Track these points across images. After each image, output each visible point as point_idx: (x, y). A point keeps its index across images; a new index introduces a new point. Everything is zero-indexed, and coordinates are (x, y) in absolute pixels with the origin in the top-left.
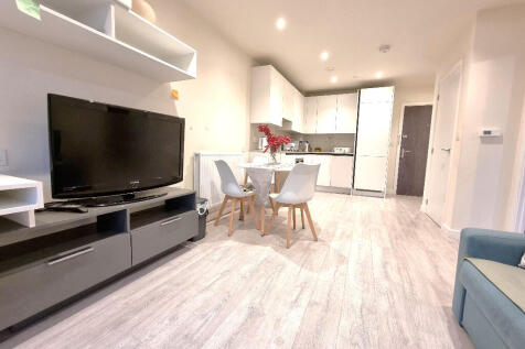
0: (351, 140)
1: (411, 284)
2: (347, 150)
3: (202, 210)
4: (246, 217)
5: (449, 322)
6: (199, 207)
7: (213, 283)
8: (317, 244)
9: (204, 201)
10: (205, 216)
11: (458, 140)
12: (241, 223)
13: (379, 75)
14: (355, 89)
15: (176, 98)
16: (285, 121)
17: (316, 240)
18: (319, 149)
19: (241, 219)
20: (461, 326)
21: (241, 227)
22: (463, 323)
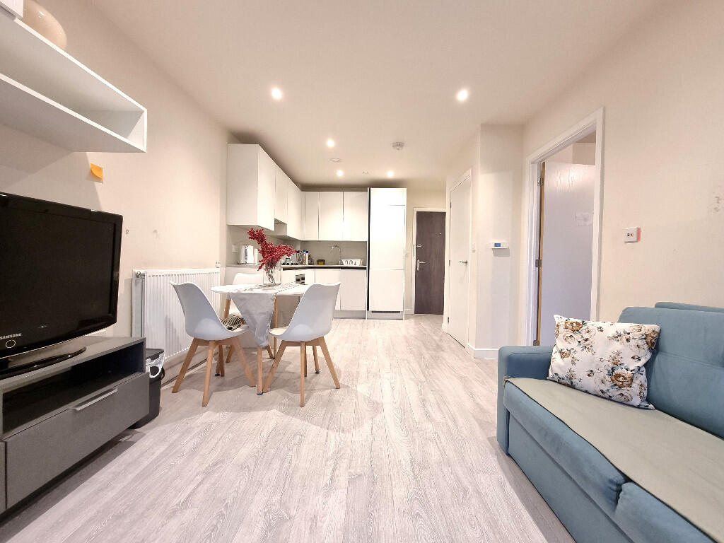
0: (363, 249)
1: (455, 421)
2: (358, 263)
3: (154, 370)
4: (227, 369)
5: (497, 454)
6: (149, 364)
7: (194, 492)
8: (339, 392)
9: (157, 354)
10: (159, 378)
11: (474, 251)
12: (220, 379)
13: (390, 175)
14: (364, 187)
15: (99, 179)
16: (277, 223)
17: (338, 387)
18: (323, 261)
19: (220, 372)
20: (508, 455)
21: (220, 388)
22: (510, 451)
